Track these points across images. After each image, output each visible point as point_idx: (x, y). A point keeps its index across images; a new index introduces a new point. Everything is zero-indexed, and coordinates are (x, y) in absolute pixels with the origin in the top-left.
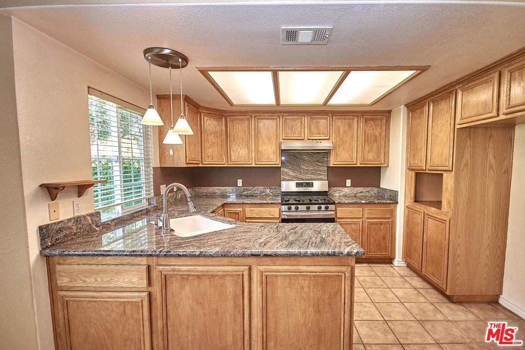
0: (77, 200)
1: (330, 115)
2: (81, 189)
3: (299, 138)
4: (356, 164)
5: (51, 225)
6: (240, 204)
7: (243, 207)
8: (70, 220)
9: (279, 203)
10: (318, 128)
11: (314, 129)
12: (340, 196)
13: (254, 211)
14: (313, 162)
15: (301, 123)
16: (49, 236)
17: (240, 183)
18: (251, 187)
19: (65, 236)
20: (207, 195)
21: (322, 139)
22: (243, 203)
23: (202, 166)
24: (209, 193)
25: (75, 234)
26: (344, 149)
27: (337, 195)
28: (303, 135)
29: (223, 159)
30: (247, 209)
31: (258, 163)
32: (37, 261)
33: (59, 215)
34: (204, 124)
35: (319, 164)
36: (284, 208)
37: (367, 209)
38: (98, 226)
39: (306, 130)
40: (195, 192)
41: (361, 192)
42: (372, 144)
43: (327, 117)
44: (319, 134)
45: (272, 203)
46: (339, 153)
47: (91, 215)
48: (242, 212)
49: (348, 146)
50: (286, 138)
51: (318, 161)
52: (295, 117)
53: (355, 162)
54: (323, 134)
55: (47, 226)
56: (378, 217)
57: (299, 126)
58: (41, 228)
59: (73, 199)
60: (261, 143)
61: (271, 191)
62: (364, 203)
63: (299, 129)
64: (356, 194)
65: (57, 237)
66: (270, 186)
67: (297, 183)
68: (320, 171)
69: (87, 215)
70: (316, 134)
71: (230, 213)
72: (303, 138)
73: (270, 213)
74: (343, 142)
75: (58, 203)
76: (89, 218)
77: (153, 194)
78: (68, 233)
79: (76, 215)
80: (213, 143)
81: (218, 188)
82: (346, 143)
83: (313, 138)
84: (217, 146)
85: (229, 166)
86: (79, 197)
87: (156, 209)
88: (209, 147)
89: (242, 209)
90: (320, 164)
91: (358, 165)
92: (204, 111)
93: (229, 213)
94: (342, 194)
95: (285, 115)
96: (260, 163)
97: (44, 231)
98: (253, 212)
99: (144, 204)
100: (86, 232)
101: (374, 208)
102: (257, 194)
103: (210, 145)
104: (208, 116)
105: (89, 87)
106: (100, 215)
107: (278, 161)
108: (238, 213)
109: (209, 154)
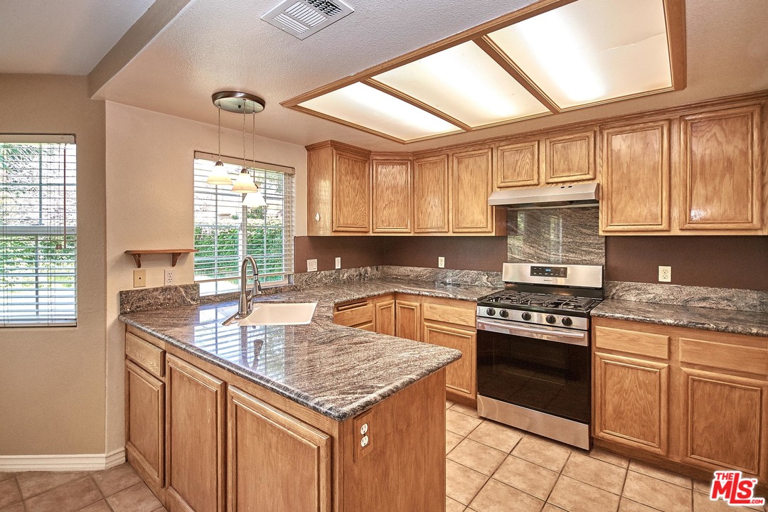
0: (169, 269)
1: (597, 129)
2: (175, 258)
3: (528, 183)
4: (669, 231)
5: (132, 291)
6: (415, 295)
7: (421, 301)
8: (156, 290)
9: (475, 301)
10: (567, 159)
11: (559, 162)
12: (640, 302)
13: (435, 309)
14: (573, 226)
15: (533, 154)
16: (128, 302)
17: (442, 262)
18: (458, 271)
19: (148, 304)
20: (397, 278)
21: (573, 181)
22: (419, 295)
23: (373, 235)
24: (400, 276)
25: (161, 305)
26: (632, 198)
27: (633, 299)
28: (536, 177)
29: (407, 226)
30: (426, 305)
31: (457, 230)
32: (114, 324)
33: (145, 282)
34: (377, 176)
35: (584, 231)
36: (483, 310)
37: (683, 342)
38: (194, 300)
39: (543, 166)
40: (384, 273)
41: (704, 299)
42: (718, 179)
43: (588, 134)
44: (569, 170)
45: (463, 300)
46: (620, 207)
47: (186, 287)
48: (419, 307)
49: (643, 190)
50: (503, 185)
51: (585, 226)
52: (519, 145)
53: (664, 226)
54: (579, 169)
55: (128, 292)
56: (721, 365)
57: (527, 160)
58: (121, 293)
59: (163, 268)
60: (461, 197)
61: (490, 279)
62: (670, 325)
63: (528, 167)
64: (687, 301)
65: (138, 305)
66: (487, 271)
67: (532, 268)
68: (589, 245)
69: (180, 286)
70: (563, 171)
71: (404, 308)
72: (536, 182)
73: (461, 316)
74: (629, 181)
75: (145, 270)
76: (182, 290)
77: (293, 271)
78: (152, 302)
79: (167, 284)
80: (390, 202)
81: (412, 268)
82: (637, 185)
83: (556, 180)
84: (398, 205)
85: (416, 235)
86: (173, 265)
87: (294, 290)
88: (385, 208)
89: (418, 304)
90: (589, 232)
91: (676, 232)
92: (378, 158)
93: (401, 307)
94: (645, 297)
95: (502, 144)
96: (461, 230)
97: (124, 297)
98: (434, 311)
99: (283, 282)
100: (177, 304)
101: (705, 340)
102: (467, 282)
103: (386, 205)
104: (383, 164)
105: (195, 152)
106: (199, 288)
107: (489, 226)
108: (413, 309)
109: (383, 218)
